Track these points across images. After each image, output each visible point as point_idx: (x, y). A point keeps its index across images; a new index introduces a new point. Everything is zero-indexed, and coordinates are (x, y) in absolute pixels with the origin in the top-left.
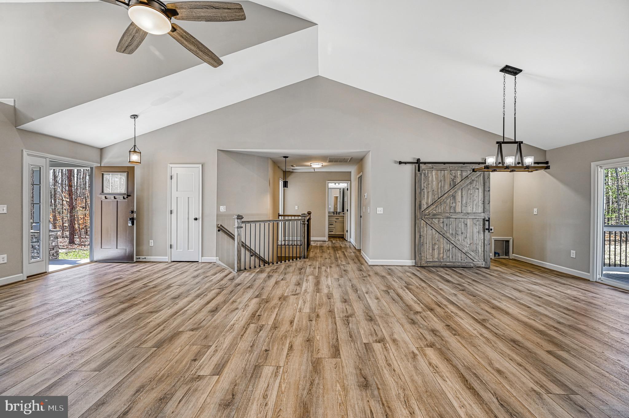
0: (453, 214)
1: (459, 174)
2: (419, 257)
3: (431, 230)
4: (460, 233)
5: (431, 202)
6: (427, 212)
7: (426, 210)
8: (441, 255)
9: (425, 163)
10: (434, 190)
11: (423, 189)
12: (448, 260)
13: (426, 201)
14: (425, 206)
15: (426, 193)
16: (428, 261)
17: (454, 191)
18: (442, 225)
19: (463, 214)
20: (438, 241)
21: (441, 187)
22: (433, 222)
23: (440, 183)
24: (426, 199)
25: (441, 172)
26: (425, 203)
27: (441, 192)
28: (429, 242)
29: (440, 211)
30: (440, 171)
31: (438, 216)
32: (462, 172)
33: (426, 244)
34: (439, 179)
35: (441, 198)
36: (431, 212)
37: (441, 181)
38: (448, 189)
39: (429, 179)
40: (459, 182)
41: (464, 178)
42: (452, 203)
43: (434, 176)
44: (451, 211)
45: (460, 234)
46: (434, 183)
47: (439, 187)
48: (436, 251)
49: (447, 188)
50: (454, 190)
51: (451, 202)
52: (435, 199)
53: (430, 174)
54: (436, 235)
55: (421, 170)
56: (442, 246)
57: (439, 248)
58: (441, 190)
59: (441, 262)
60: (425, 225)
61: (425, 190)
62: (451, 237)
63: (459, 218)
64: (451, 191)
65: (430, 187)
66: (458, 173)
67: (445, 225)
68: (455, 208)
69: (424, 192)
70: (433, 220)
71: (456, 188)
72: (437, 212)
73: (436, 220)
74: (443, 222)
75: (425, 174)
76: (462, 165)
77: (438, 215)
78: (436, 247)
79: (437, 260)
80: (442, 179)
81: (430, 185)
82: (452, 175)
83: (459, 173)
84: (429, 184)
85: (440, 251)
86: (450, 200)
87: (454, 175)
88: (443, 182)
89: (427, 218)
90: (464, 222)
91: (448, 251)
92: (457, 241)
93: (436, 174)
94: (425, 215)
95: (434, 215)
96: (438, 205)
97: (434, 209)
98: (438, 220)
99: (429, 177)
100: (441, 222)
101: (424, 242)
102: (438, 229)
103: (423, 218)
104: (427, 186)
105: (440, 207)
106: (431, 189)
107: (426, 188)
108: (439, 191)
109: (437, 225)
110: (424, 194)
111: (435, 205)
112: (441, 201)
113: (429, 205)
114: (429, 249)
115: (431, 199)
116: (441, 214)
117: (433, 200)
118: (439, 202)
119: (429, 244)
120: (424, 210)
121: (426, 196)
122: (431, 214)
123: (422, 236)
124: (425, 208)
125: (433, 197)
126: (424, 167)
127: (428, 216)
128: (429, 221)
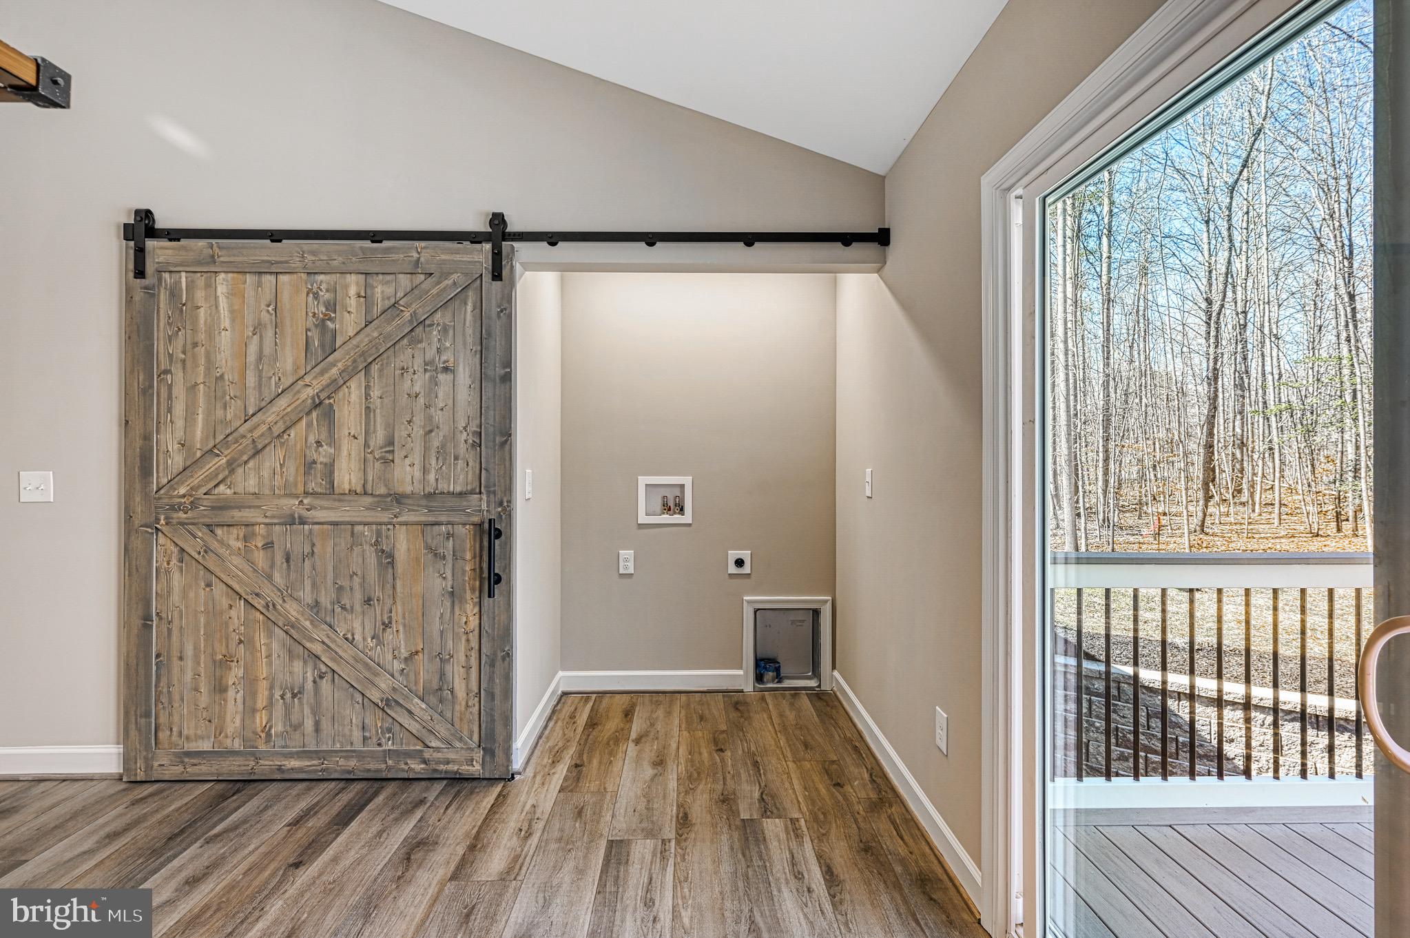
0: (317, 502)
1: (352, 291)
2: (139, 730)
3: (209, 585)
4: (358, 596)
5: (205, 439)
6: (182, 491)
7: (181, 483)
8: (261, 719)
9: (174, 235)
10: (222, 377)
11: (167, 372)
12: (295, 746)
13: (180, 434)
14: (177, 461)
15: (179, 391)
16: (188, 754)
17: (325, 379)
18: (260, 558)
19: (368, 500)
20: (241, 642)
21: (260, 358)
22: (214, 545)
23: (256, 338)
24: (180, 423)
25: (259, 284)
26: (173, 447)
27: (260, 386)
28: (196, 648)
29: (252, 484)
30: (255, 278)
31: (237, 515)
32: (370, 280)
33: (181, 658)
34: (249, 320)
35: (255, 419)
36: (204, 490)
37: (258, 328)
38: (296, 371)
39: (195, 320)
40: (351, 334)
41: (377, 310)
42: (319, 443)
43: (223, 303)
44: (312, 486)
45: (358, 608)
46: (224, 340)
47: (252, 358)
48: (231, 693)
49: (289, 367)
50: (322, 373)
51: (312, 439)
52: (226, 423)
53: (200, 295)
54: (233, 613)
55: (150, 268)
56: (263, 671)
57: (250, 682)
58: (260, 377)
59: (256, 756)
60: (174, 561)
61: (178, 376)
62: (307, 624)
63: (353, 524)
64: (307, 379)
65: (202, 360)
66: (346, 287)
67: (279, 558)
68: (330, 469)
69: (170, 387)
70: (219, 531)
71: (334, 365)
72: (240, 489)
73: (234, 531)
74: (268, 546)
75: (174, 293)
76: (367, 244)
77: (240, 508)
78: (235, 674)
79: (237, 745)
80: (265, 317)
81: (201, 351)
82: (316, 296)
83: (353, 284)
84: (195, 345)
85: (254, 694)
86: (309, 425)
87: (326, 296)
88: (269, 333)
89: (182, 524)
90: (377, 543)
91: (294, 696)
92: (340, 641)
93: (231, 295)
94: (173, 508)
95: (221, 506)
96: (242, 453)
97: (220, 477)
98: (242, 532)
99: (198, 308)
100: (260, 545)
101: (168, 653)
102: (240, 582)
103: (162, 522)
104: (184, 352)
105: (251, 464)
106: (208, 370)
107: (179, 365)
108: (251, 380)
109: (237, 560)
110: (170, 397)
111: (226, 452)
112: (256, 434)
113: (195, 453)
114: (196, 689)
115: (206, 421)
116: (257, 503)
117: (219, 428)
118: (244, 436)
119: (199, 663)
120: (169, 482)
121: (179, 408)
122: (207, 502)
123: (161, 618)
124: (175, 472)
125: (219, 413)
126: (170, 252)
127: (190, 514)
128: (195, 537)
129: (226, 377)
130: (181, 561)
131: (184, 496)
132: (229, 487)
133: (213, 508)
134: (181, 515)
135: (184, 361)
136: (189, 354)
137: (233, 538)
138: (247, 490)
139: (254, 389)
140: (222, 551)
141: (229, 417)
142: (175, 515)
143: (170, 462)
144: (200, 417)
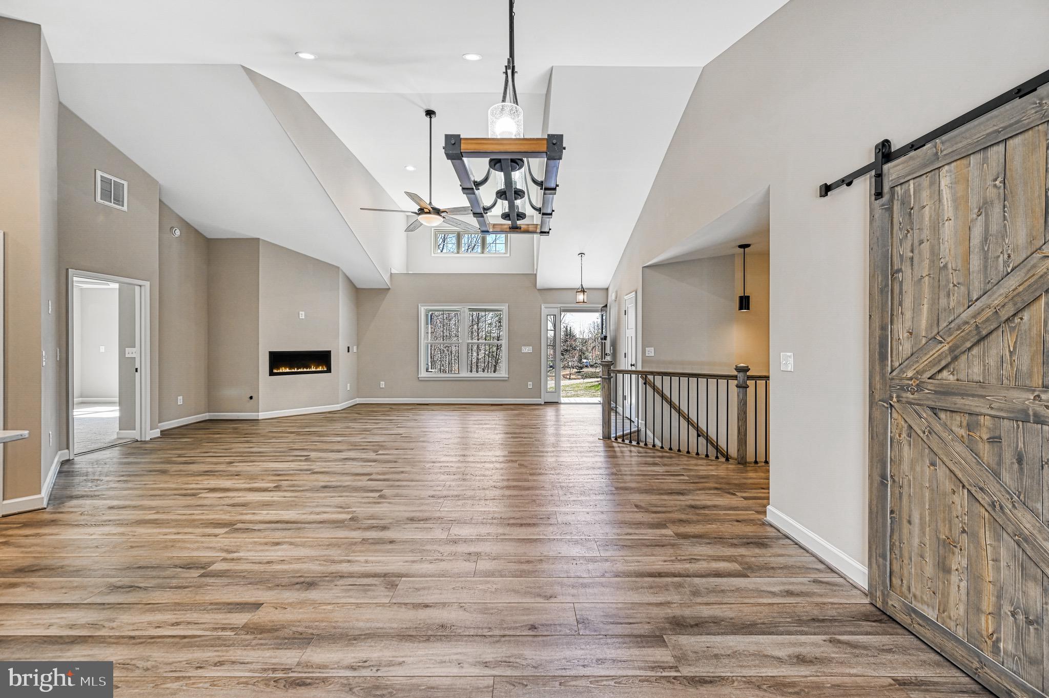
3: (933, 464)
5: (930, 327)
6: (910, 374)
7: (908, 367)
8: (987, 623)
9: (910, 149)
10: (945, 266)
11: (899, 270)
13: (909, 322)
14: (906, 348)
15: (908, 286)
18: (985, 450)
20: (964, 531)
21: (985, 239)
22: (938, 428)
23: (981, 219)
24: (909, 314)
25: (985, 161)
26: (903, 335)
27: (985, 267)
28: (922, 518)
29: (976, 372)
30: (980, 156)
31: (960, 402)
33: (909, 522)
34: (974, 201)
36: (928, 374)
37: (984, 208)
38: (1031, 242)
39: (921, 219)
43: (946, 194)
46: (948, 230)
47: (976, 240)
48: (954, 578)
52: (950, 311)
53: (925, 194)
54: (956, 498)
55: (886, 187)
56: (989, 574)
57: (974, 577)
58: (986, 259)
59: (981, 660)
60: (904, 435)
61: (907, 273)
65: (927, 254)
67: (1009, 457)
69: (901, 283)
70: (942, 415)
72: (962, 376)
73: (958, 417)
74: (995, 440)
75: (904, 202)
77: (963, 395)
78: (958, 561)
79: (961, 634)
80: (992, 193)
81: (926, 246)
84: (921, 242)
85: (979, 593)
88: (998, 210)
89: (910, 403)
91: (1029, 622)
93: (954, 183)
94: (902, 388)
95: (945, 392)
96: (965, 340)
97: (943, 363)
98: (965, 419)
99: (924, 207)
100: (985, 437)
101: (900, 512)
102: (963, 470)
103: (895, 399)
104: (912, 251)
105: (975, 351)
106: (932, 262)
107: (909, 263)
108: (976, 262)
109: (960, 448)
110: (901, 292)
111: (949, 339)
112: (979, 320)
113: (921, 341)
114: (922, 557)
115: (930, 310)
116: (981, 392)
117: (942, 316)
118: (967, 323)
119: (924, 533)
120: (900, 365)
121: (908, 302)
122: (931, 385)
123: (894, 481)
124: (905, 357)
125: (943, 302)
126: (900, 167)
127: (916, 396)
128: (921, 417)
129: (950, 266)
130: (909, 436)
131: (911, 379)
132: (952, 374)
133: (936, 392)
134: (909, 395)
135: (912, 259)
136: (916, 252)
137: (957, 424)
138: (970, 377)
139: (979, 271)
140: (944, 435)
141: (952, 304)
142: (904, 395)
143: (901, 348)
144: (926, 306)
